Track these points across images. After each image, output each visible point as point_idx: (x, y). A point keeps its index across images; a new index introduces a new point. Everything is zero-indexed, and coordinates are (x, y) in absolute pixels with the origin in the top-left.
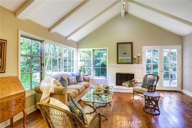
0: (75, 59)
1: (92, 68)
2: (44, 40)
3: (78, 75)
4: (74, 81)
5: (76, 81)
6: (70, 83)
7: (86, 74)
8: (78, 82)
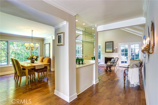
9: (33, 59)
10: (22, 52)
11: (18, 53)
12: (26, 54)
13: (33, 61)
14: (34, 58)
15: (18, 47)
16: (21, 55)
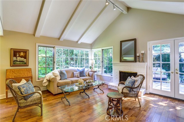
1: (101, 65)
2: (55, 47)
3: (82, 70)
4: (77, 75)
5: (79, 75)
6: (74, 76)
8: (81, 76)
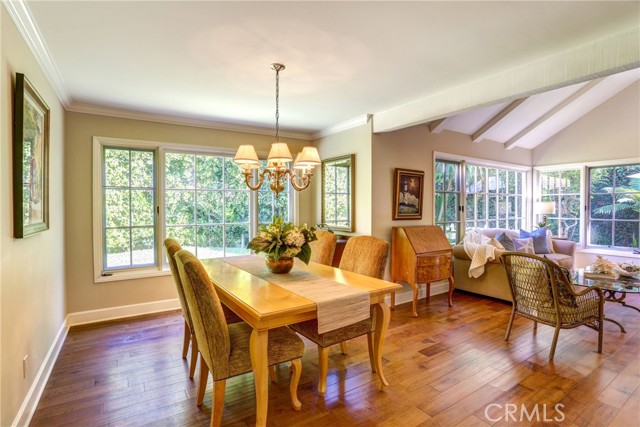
0: (526, 194)
1: (582, 219)
2: (463, 161)
3: (538, 234)
5: (532, 248)
7: (560, 236)
9: (289, 253)
10: (215, 206)
11: (199, 211)
12: (228, 214)
13: (284, 263)
14: (293, 246)
15: (199, 185)
16: (212, 217)
